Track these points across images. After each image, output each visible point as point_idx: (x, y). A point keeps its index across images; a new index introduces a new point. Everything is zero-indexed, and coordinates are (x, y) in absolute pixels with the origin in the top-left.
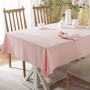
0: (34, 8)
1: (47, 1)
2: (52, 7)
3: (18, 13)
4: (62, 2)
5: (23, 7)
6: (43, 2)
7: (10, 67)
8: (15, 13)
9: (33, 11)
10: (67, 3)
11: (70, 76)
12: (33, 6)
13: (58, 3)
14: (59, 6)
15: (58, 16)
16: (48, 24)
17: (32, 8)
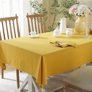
0: (28, 16)
1: (41, 10)
2: (46, 16)
3: (11, 21)
4: (56, 11)
5: (16, 15)
6: (37, 10)
7: (3, 78)
8: (8, 22)
9: (27, 19)
10: (62, 11)
11: (67, 85)
12: (27, 15)
13: (52, 12)
14: (54, 15)
15: (53, 25)
16: (42, 33)
17: (26, 17)
